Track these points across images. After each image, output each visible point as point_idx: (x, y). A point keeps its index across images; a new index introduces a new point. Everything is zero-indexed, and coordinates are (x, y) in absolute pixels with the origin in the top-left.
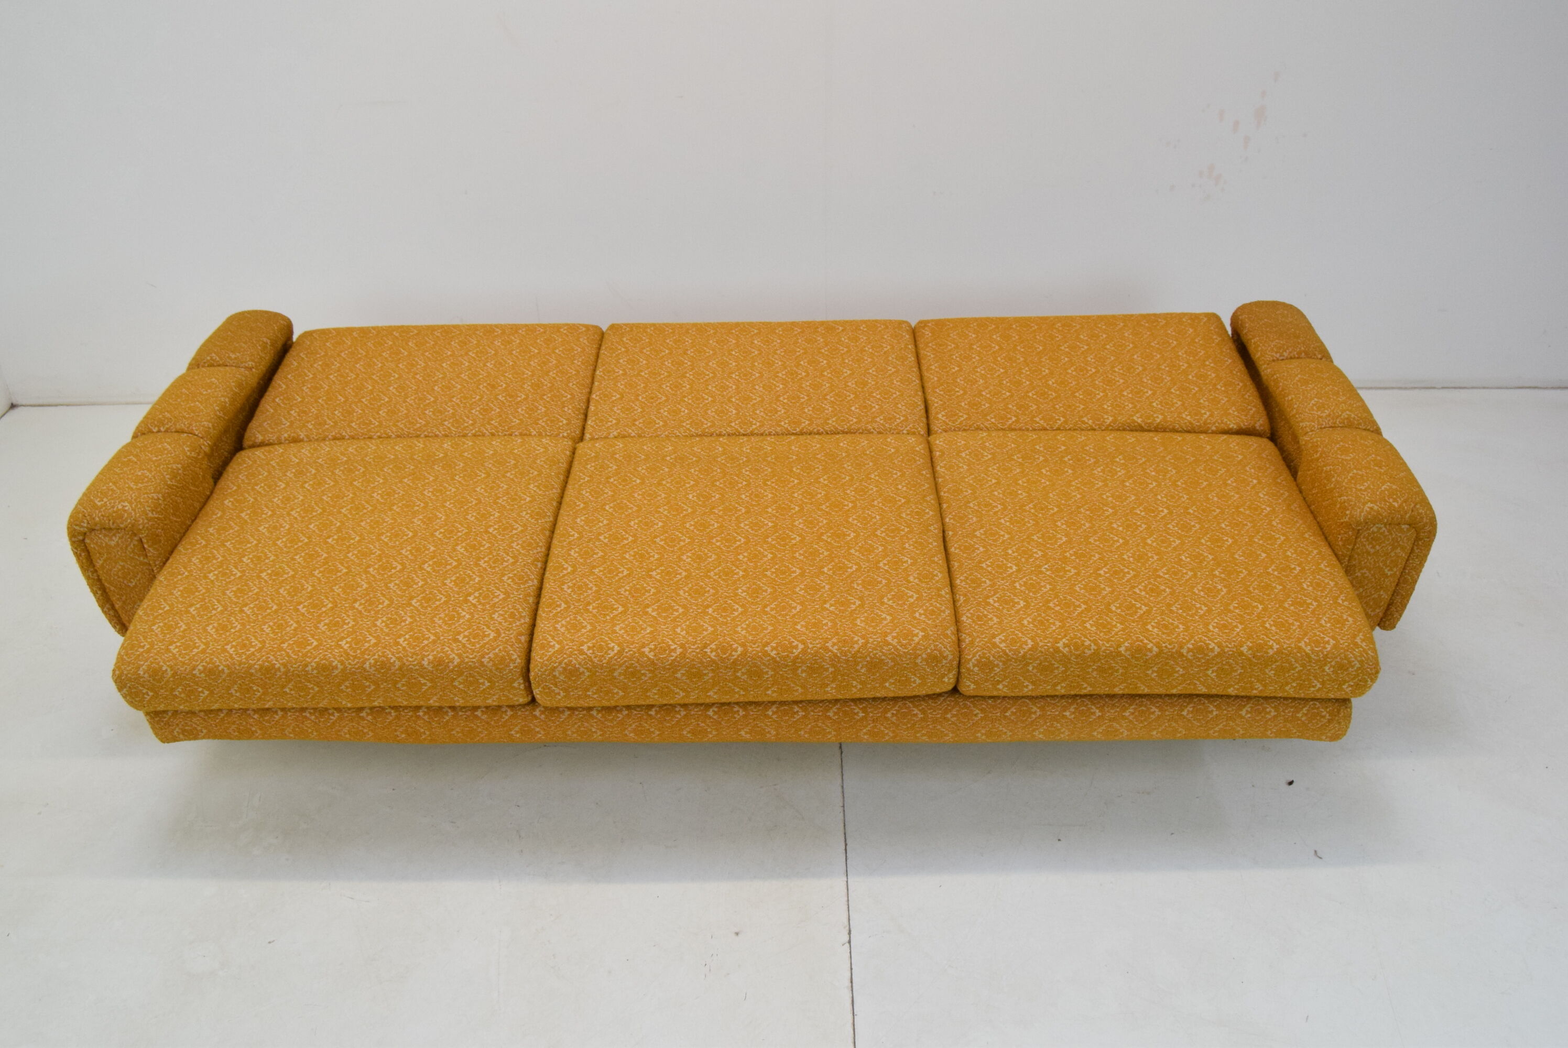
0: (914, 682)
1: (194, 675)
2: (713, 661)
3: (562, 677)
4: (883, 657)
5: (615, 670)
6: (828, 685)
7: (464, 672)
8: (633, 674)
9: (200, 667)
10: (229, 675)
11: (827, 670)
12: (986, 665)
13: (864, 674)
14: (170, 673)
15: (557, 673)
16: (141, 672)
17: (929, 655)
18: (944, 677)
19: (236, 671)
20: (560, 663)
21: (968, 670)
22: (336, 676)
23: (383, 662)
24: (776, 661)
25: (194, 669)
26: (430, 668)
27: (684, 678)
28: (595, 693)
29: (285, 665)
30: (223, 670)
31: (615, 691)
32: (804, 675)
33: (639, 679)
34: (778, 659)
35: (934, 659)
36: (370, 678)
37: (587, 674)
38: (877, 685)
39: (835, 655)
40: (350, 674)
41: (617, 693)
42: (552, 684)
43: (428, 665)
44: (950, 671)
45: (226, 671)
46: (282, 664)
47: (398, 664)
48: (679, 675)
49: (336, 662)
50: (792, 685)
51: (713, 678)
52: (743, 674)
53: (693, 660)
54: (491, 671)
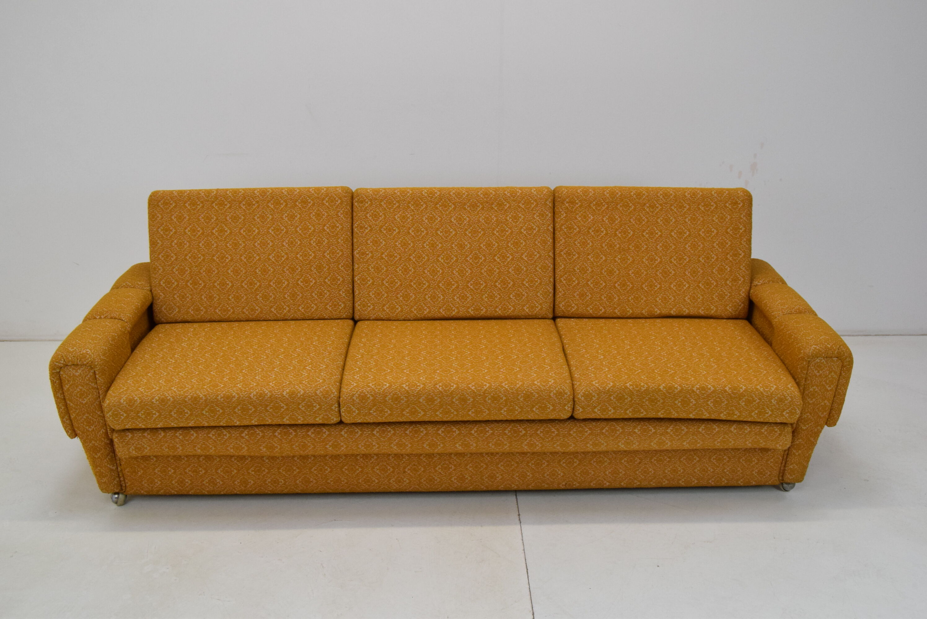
0: (549, 408)
1: (153, 402)
2: (441, 392)
3: (357, 400)
4: (532, 391)
5: (387, 396)
6: (502, 408)
7: (305, 399)
8: (396, 399)
9: (157, 398)
10: (173, 402)
11: (502, 398)
12: (588, 396)
13: (522, 402)
14: (139, 401)
15: (355, 398)
16: (122, 401)
17: (557, 391)
18: (565, 406)
19: (177, 400)
20: (357, 392)
21: (578, 399)
22: (234, 402)
23: (261, 393)
24: (474, 392)
25: (153, 399)
26: (287, 397)
27: (424, 402)
28: (375, 412)
29: (205, 396)
30: (170, 399)
31: (386, 410)
32: (489, 401)
33: (399, 402)
34: (476, 391)
35: (560, 394)
36: (253, 404)
37: (371, 398)
38: (529, 409)
39: (507, 389)
40: (242, 400)
41: (387, 412)
42: (352, 405)
43: (286, 395)
44: (569, 402)
45: (172, 399)
46: (204, 395)
47: (269, 394)
48: (421, 400)
49: (235, 394)
50: (483, 408)
51: (440, 402)
52: (456, 400)
53: (430, 391)
54: (320, 398)
